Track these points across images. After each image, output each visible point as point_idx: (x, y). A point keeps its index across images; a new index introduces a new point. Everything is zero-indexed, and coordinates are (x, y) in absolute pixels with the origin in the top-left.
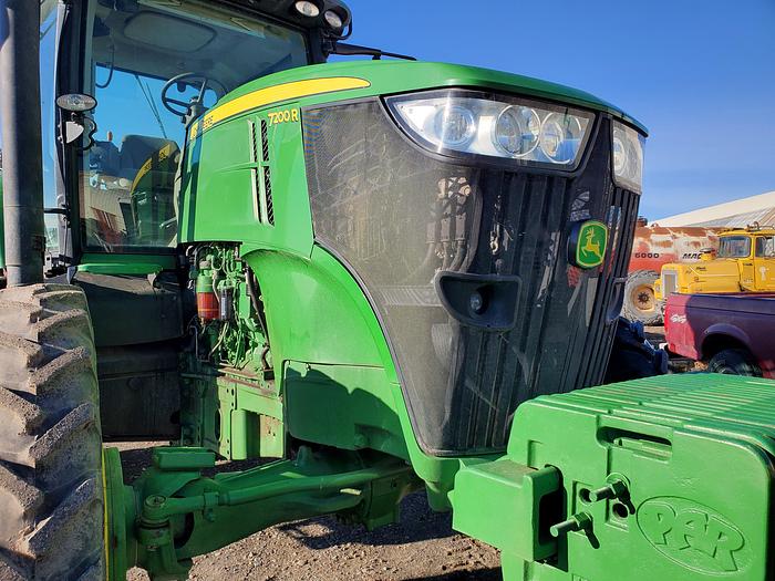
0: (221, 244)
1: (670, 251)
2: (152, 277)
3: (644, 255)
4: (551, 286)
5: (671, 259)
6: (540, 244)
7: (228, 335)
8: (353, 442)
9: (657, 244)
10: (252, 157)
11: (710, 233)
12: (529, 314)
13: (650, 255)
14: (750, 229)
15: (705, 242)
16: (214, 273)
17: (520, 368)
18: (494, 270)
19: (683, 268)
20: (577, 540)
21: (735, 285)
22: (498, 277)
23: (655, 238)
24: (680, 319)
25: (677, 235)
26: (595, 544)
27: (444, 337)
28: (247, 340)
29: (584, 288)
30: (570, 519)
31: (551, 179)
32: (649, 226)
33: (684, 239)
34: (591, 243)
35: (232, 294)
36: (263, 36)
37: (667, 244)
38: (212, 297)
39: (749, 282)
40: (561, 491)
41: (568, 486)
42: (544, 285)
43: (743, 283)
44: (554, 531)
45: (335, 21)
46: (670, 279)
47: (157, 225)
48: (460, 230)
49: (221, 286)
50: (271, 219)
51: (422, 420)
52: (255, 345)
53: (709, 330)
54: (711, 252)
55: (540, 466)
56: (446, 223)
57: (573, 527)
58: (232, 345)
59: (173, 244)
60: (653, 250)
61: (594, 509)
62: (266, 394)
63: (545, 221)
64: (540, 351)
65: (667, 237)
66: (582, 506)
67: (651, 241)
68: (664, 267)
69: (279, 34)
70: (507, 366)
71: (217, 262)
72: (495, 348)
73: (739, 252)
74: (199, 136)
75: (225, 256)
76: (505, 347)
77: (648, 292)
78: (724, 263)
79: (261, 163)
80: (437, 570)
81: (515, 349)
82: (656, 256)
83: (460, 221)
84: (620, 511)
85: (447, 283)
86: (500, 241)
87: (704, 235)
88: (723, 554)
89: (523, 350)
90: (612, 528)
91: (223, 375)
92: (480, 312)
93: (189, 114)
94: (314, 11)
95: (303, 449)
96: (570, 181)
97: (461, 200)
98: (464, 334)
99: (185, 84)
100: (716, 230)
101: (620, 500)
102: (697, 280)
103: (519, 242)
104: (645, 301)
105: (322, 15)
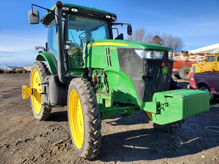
0: (97, 68)
1: (195, 60)
2: (82, 75)
3: (187, 61)
4: (159, 76)
5: (195, 62)
6: (157, 70)
7: (98, 85)
8: (126, 102)
9: (191, 58)
10: (106, 54)
11: (206, 55)
12: (156, 81)
13: (189, 61)
14: (216, 54)
15: (205, 57)
16: (96, 73)
17: (154, 89)
18: (150, 75)
19: (198, 65)
20: (162, 110)
21: (212, 69)
22: (151, 76)
23: (191, 56)
24: (192, 79)
25: (197, 56)
26: (164, 111)
27: (142, 85)
28: (102, 86)
29: (164, 77)
30: (161, 107)
31: (158, 61)
32: (189, 53)
33: (198, 56)
34: (165, 71)
35: (99, 77)
36: (99, 22)
37: (194, 58)
38: (95, 78)
39: (215, 68)
40: (160, 104)
41: (161, 104)
42: (158, 76)
43: (214, 68)
44: (159, 109)
45: (113, 18)
46: (194, 68)
47: (80, 64)
48: (145, 68)
49: (97, 76)
50: (111, 65)
51: (139, 97)
52: (104, 87)
53: (200, 81)
54: (206, 60)
55: (157, 102)
56: (142, 67)
57: (161, 108)
58: (99, 87)
59: (84, 67)
60: (190, 60)
61: (164, 106)
62: (108, 95)
63: (158, 66)
64: (157, 86)
65: (194, 56)
66: (163, 106)
67: (189, 57)
68: (192, 65)
69: (102, 21)
70: (152, 89)
71: (96, 72)
72: (150, 86)
73: (213, 60)
74: (91, 47)
75: (98, 70)
76: (152, 86)
77: (188, 71)
78: (209, 63)
79: (108, 55)
80: (139, 129)
81: (153, 86)
82: (191, 61)
83: (145, 67)
84: (167, 106)
85: (143, 77)
86: (151, 70)
87: (204, 55)
88: (178, 109)
89: (154, 86)
90: (166, 108)
91: (97, 92)
92: (148, 81)
93: (85, 40)
94: (110, 17)
95: (116, 104)
96: (161, 61)
97: (145, 64)
98: (146, 84)
99: (78, 30)
100: (208, 54)
101: (167, 104)
102: (201, 68)
103: (154, 70)
104: (188, 74)
105: (111, 18)
